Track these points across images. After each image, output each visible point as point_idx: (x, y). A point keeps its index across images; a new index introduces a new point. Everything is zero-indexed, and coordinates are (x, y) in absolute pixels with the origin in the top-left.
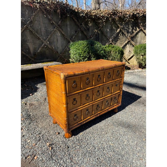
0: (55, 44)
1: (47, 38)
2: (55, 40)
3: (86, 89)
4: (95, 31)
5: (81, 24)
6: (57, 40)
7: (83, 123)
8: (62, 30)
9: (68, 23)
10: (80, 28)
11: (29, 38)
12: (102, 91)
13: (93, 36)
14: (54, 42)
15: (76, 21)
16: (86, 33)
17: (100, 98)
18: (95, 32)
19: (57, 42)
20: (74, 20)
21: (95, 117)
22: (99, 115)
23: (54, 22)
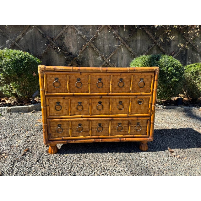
0: (118, 62)
1: (109, 56)
2: (120, 58)
3: (75, 94)
4: (180, 45)
5: (157, 38)
6: (122, 58)
7: (71, 142)
8: (130, 46)
9: (139, 38)
10: (155, 43)
11: (90, 56)
12: (107, 104)
13: (175, 53)
14: (118, 60)
15: (150, 34)
16: (163, 50)
17: (104, 114)
18: (181, 47)
19: (122, 60)
20: (147, 34)
21: (93, 140)
22: (100, 140)
23: (119, 38)
